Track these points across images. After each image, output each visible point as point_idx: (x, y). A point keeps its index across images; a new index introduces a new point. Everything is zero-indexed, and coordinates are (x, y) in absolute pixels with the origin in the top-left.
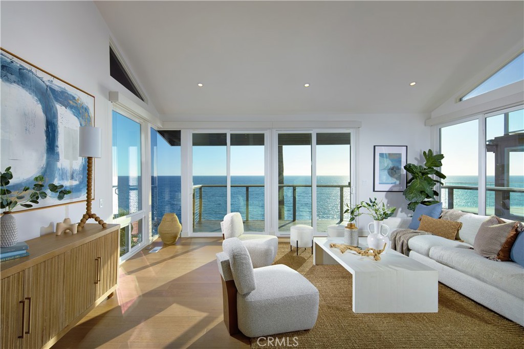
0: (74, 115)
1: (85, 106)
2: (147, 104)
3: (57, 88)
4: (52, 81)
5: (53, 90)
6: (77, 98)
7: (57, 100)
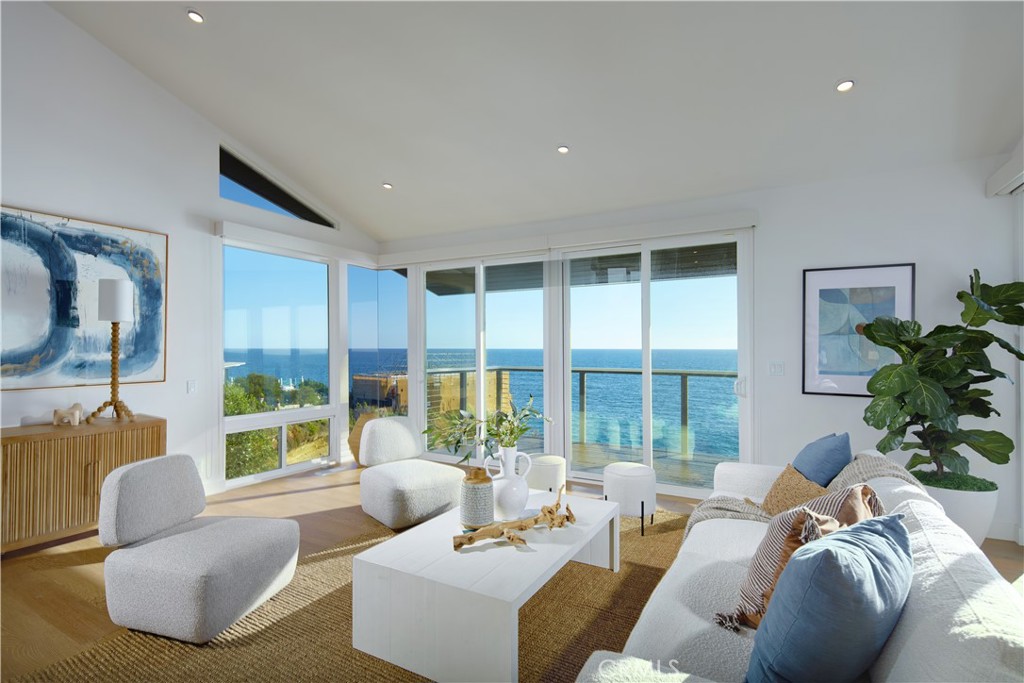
0: (115, 264)
1: (141, 250)
2: (339, 230)
3: (74, 233)
4: (64, 225)
5: (67, 237)
6: (121, 240)
7: (75, 248)
